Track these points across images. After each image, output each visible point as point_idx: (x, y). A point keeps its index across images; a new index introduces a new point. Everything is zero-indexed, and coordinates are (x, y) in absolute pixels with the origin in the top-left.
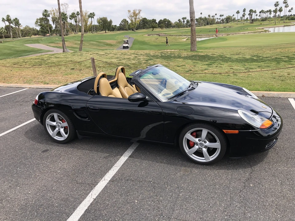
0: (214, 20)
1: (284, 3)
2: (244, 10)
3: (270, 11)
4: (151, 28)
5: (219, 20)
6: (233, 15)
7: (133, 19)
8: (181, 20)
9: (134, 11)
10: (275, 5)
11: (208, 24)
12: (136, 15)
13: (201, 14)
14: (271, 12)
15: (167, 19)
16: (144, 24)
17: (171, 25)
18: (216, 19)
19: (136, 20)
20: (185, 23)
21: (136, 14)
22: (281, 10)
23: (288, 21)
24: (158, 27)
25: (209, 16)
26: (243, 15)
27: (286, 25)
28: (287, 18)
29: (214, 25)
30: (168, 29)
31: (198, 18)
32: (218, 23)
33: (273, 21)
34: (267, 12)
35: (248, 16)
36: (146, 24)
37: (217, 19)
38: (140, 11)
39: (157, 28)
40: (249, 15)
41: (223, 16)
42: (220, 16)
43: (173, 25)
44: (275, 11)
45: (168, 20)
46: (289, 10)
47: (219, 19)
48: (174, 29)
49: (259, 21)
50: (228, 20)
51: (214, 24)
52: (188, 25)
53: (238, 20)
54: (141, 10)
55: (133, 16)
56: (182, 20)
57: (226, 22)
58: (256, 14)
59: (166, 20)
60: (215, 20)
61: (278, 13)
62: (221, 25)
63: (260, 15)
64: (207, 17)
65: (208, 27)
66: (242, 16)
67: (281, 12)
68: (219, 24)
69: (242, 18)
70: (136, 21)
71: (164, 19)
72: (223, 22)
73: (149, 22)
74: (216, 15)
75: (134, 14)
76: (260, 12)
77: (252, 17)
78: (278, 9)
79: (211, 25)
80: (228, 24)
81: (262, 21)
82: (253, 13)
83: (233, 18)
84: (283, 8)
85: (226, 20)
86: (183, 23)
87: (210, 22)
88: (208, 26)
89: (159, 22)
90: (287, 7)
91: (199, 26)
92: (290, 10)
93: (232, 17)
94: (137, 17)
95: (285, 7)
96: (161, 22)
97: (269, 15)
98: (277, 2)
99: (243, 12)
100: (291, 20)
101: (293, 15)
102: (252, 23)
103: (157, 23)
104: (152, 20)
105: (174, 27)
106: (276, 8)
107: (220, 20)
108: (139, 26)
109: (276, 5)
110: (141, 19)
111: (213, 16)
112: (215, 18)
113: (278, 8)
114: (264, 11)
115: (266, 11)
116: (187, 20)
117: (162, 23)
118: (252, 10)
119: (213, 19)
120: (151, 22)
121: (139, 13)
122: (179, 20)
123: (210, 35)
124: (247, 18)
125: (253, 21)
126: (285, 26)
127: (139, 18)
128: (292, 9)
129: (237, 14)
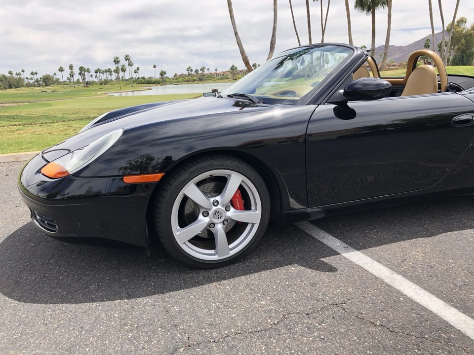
0: (20, 80)
1: (126, 60)
2: (71, 67)
3: (109, 71)
5: (31, 81)
6: (55, 74)
11: (10, 87)
14: (111, 72)
22: (124, 70)
23: (136, 85)
25: (10, 73)
26: (70, 74)
27: (135, 90)
28: (134, 82)
29: (22, 88)
32: (29, 85)
33: (117, 85)
34: (106, 71)
35: (79, 77)
37: (27, 78)
40: (80, 74)
41: (36, 73)
42: (31, 74)
44: (117, 71)
46: (134, 71)
47: (31, 79)
49: (96, 84)
50: (47, 81)
51: (22, 86)
53: (64, 82)
57: (44, 84)
58: (90, 74)
60: (23, 80)
61: (121, 74)
62: (37, 88)
63: (96, 76)
64: (7, 75)
65: (12, 91)
66: (69, 76)
67: (124, 72)
68: (33, 87)
69: (68, 78)
72: (39, 85)
74: (23, 71)
76: (96, 72)
77: (84, 79)
78: (120, 68)
79: (18, 88)
80: (47, 87)
81: (101, 84)
82: (86, 73)
83: (55, 79)
84: (127, 67)
85: (43, 82)
87: (15, 83)
88: (11, 89)
90: (131, 66)
92: (136, 70)
93: (53, 77)
95: (129, 65)
97: (110, 76)
98: (117, 58)
99: (70, 69)
100: (140, 84)
101: (140, 77)
106: (118, 67)
107: (33, 80)
109: (116, 61)
111: (18, 73)
112: (22, 77)
113: (120, 66)
114: (100, 70)
115: (104, 70)
118: (83, 67)
123: (19, 102)
124: (78, 80)
125: (88, 84)
128: (138, 69)
129: (60, 72)
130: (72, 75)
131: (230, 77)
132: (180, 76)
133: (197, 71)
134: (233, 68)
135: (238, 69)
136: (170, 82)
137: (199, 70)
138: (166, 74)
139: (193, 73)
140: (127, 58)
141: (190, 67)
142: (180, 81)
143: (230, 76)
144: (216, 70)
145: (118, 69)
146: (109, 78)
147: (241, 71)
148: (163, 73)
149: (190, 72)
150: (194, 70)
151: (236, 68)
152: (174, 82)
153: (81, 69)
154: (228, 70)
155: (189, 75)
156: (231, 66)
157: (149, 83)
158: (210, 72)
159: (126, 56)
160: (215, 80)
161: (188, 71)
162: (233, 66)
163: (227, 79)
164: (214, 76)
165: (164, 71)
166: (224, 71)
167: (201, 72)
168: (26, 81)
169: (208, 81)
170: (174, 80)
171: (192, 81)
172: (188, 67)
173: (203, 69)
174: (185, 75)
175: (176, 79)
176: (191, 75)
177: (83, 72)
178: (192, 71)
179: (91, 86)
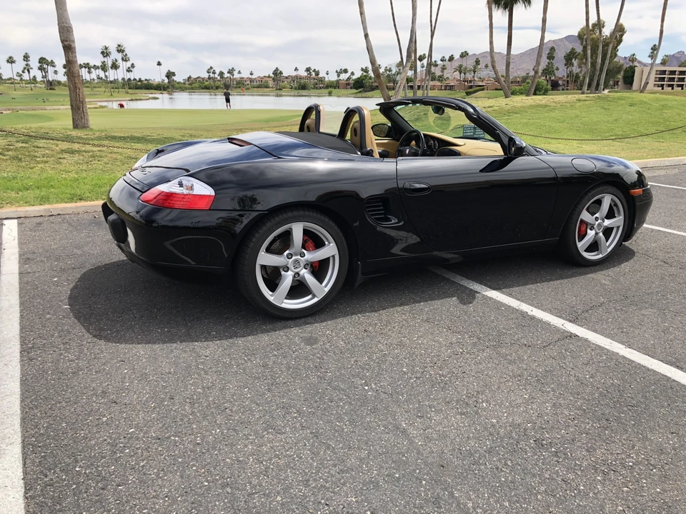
1: (119, 51)
2: (26, 58)
10: (103, 53)
14: (89, 68)
22: (115, 67)
26: (24, 69)
27: (134, 98)
28: (122, 85)
44: (102, 68)
53: (10, 79)
58: (55, 69)
61: (110, 73)
66: (21, 71)
67: (116, 69)
69: (20, 75)
77: (47, 76)
78: (110, 64)
82: (49, 67)
84: (120, 61)
90: (126, 61)
92: (129, 68)
95: (123, 59)
97: (88, 74)
98: (106, 48)
99: (24, 60)
101: (137, 79)
102: (51, 89)
106: (106, 62)
109: (105, 53)
113: (109, 62)
118: (45, 59)
124: (34, 77)
125: (51, 85)
126: (132, 100)
128: (133, 66)
129: (9, 65)
130: (27, 69)
131: (271, 85)
132: (196, 79)
133: (221, 74)
134: (277, 73)
135: (285, 74)
136: (181, 88)
137: (225, 72)
138: (175, 75)
139: (216, 76)
141: (211, 68)
142: (196, 88)
143: (271, 83)
144: (251, 74)
145: (105, 65)
146: (89, 77)
147: (287, 78)
148: (170, 75)
149: (212, 75)
150: (218, 72)
151: (281, 73)
152: (186, 89)
153: (42, 60)
154: (268, 75)
155: (209, 78)
156: (275, 69)
157: (148, 89)
158: (241, 76)
159: (119, 46)
160: (248, 89)
161: (208, 73)
162: (277, 69)
163: (267, 87)
164: (247, 82)
165: (172, 70)
166: (262, 76)
167: (229, 75)
169: (239, 90)
170: (187, 86)
171: (214, 88)
172: (209, 68)
173: (231, 72)
174: (203, 79)
175: (190, 84)
176: (214, 79)
177: (45, 66)
178: (214, 73)
179: (56, 88)
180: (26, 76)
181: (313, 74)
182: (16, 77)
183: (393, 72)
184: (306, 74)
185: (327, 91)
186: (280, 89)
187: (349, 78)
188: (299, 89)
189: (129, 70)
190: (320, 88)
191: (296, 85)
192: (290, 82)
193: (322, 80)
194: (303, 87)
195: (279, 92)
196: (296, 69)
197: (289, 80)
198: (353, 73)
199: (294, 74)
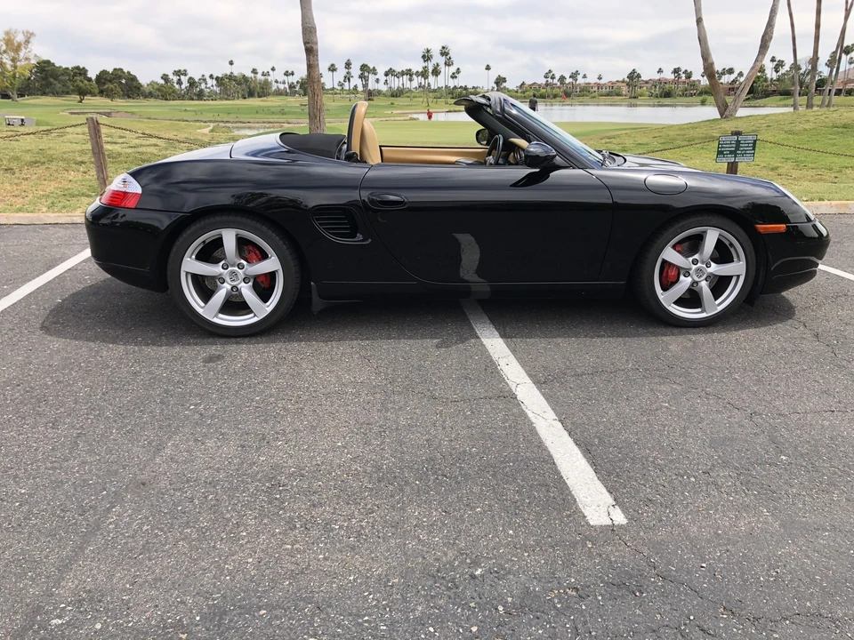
0: (266, 84)
1: (442, 54)
2: (348, 65)
3: (409, 73)
4: (73, 92)
5: (282, 87)
7: (4, 61)
8: (171, 76)
9: (7, 33)
10: (424, 57)
11: (251, 94)
12: (17, 49)
13: (231, 63)
14: (411, 75)
15: (126, 71)
16: (43, 79)
17: (139, 88)
18: (274, 83)
19: (18, 64)
20: (183, 87)
21: (16, 44)
22: (436, 72)
24: (97, 91)
25: (254, 71)
26: (345, 77)
27: (452, 109)
28: (447, 93)
29: (270, 98)
30: (131, 100)
31: (220, 76)
32: (279, 93)
33: (421, 99)
34: (403, 73)
35: (359, 82)
36: (52, 80)
37: (276, 82)
38: (29, 37)
39: (95, 96)
40: (360, 77)
41: (293, 74)
42: (285, 74)
43: (147, 91)
44: (424, 74)
45: (129, 72)
46: (450, 74)
47: (284, 83)
48: (152, 102)
49: (385, 95)
51: (269, 94)
52: (195, 94)
53: (333, 89)
54: (32, 34)
55: (5, 52)
56: (175, 79)
57: (302, 92)
58: (377, 77)
59: (124, 73)
60: (271, 83)
62: (290, 99)
63: (386, 80)
64: (249, 74)
65: (254, 102)
66: (343, 80)
67: (437, 76)
68: (285, 97)
69: (341, 85)
70: (15, 67)
71: (115, 69)
72: (295, 94)
73: (62, 74)
74: (273, 69)
75: (7, 45)
76: (386, 74)
77: (368, 85)
78: (430, 71)
79: (263, 97)
81: (392, 96)
82: (370, 76)
84: (442, 67)
85: (300, 87)
86: (177, 86)
87: (258, 89)
88: (252, 99)
89: (99, 77)
90: (449, 65)
91: (226, 99)
92: (454, 74)
94: (22, 54)
95: (445, 63)
96: (103, 77)
97: (408, 82)
98: (428, 51)
99: (346, 67)
101: (460, 86)
102: (369, 100)
103: (90, 80)
104: (73, 68)
105: (150, 95)
106: (427, 67)
107: (286, 85)
108: (28, 86)
109: (427, 57)
110: (34, 62)
111: (266, 72)
112: (270, 79)
113: (431, 66)
114: (394, 71)
115: (401, 71)
116: (190, 78)
117: (110, 81)
118: (367, 66)
119: (266, 81)
120: (69, 75)
121: (27, 42)
122: (165, 77)
124: (356, 86)
125: (370, 95)
126: (450, 111)
127: (27, 59)
128: (458, 71)
129: (331, 73)
130: (348, 78)
131: (624, 93)
132: (530, 86)
133: (562, 78)
134: (634, 76)
135: (644, 78)
137: (567, 76)
138: (506, 81)
139: (555, 81)
140: (444, 52)
141: (550, 71)
143: (625, 89)
144: (600, 78)
145: (426, 71)
146: (408, 85)
147: (647, 82)
148: (500, 81)
149: (550, 80)
150: (557, 77)
151: (639, 76)
152: (518, 97)
153: (364, 68)
154: (621, 80)
155: (547, 84)
156: (631, 71)
158: (587, 81)
159: (443, 48)
160: (594, 97)
161: (546, 77)
162: (634, 71)
163: (618, 95)
164: (594, 89)
165: (502, 76)
166: (614, 80)
167: (571, 80)
168: (274, 87)
170: (519, 94)
171: (552, 97)
172: (547, 71)
173: (574, 76)
174: (540, 86)
175: (524, 92)
176: (552, 86)
177: (366, 74)
178: (553, 78)
179: (375, 98)
180: (346, 86)
181: (683, 76)
182: (336, 86)
183: (802, 71)
184: (672, 77)
185: (701, 98)
186: (635, 97)
187: (734, 81)
188: (661, 97)
189: (453, 77)
190: (691, 95)
191: (658, 91)
192: (651, 88)
193: (694, 85)
194: (668, 95)
195: (633, 101)
196: (660, 71)
197: (649, 85)
198: (741, 74)
199: (657, 77)
